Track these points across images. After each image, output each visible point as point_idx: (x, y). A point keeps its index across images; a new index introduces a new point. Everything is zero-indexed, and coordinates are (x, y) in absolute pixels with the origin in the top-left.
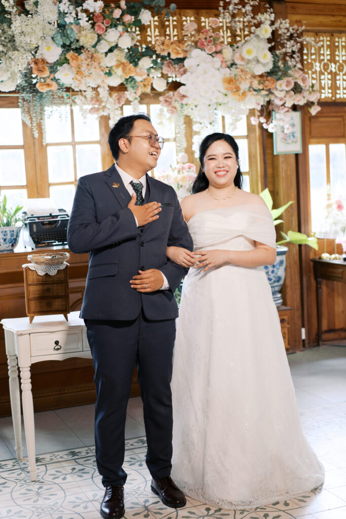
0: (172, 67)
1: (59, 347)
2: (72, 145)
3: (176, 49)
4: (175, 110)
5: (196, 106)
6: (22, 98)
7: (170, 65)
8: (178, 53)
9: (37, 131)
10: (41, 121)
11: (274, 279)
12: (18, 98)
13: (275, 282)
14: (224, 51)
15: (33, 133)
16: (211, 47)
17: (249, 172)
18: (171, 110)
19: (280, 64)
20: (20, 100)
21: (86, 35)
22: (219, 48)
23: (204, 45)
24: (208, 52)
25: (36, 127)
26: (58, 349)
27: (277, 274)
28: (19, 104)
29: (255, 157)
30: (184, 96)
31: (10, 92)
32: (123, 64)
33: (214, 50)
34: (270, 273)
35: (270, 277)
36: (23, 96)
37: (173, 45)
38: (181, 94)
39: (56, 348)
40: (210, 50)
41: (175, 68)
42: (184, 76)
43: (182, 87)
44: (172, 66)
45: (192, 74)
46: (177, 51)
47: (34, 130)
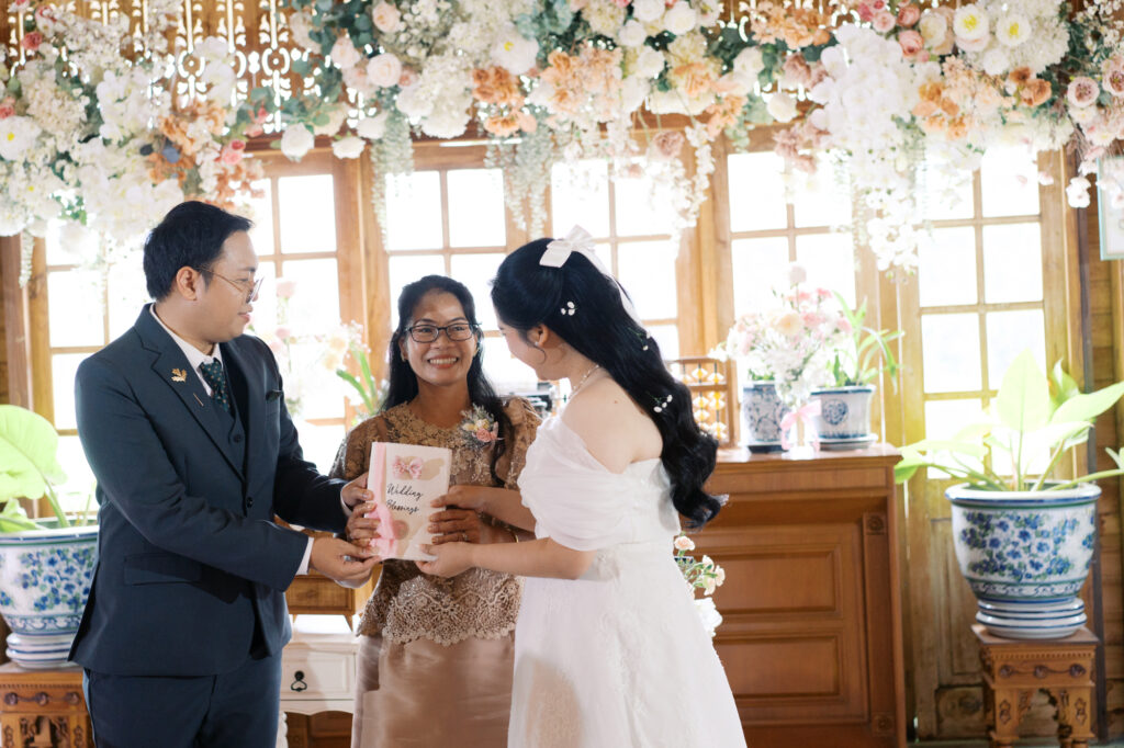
0: (801, 68)
1: (303, 686)
2: (612, 244)
3: (793, 28)
4: (807, 163)
5: (850, 154)
6: (494, 148)
7: (797, 64)
8: (801, 37)
9: (522, 217)
10: (530, 195)
11: (1046, 566)
12: (484, 148)
13: (1050, 572)
14: (922, 23)
15: (515, 220)
16: (884, 18)
17: (1043, 301)
18: (802, 165)
19: (1090, 43)
20: (489, 154)
21: (599, 10)
22: (909, 18)
23: (870, 14)
24: (879, 30)
25: (521, 208)
26: (299, 690)
27: (1055, 553)
28: (486, 161)
29: (1060, 266)
30: (820, 132)
31: (455, 139)
32: (690, 65)
33: (892, 22)
34: (1034, 550)
35: (1036, 560)
36: (496, 146)
37: (790, 19)
38: (815, 128)
39: (295, 687)
40: (885, 23)
41: (808, 67)
42: (820, 85)
43: (818, 112)
44: (801, 64)
45: (834, 80)
46: (796, 32)
47: (516, 214)
